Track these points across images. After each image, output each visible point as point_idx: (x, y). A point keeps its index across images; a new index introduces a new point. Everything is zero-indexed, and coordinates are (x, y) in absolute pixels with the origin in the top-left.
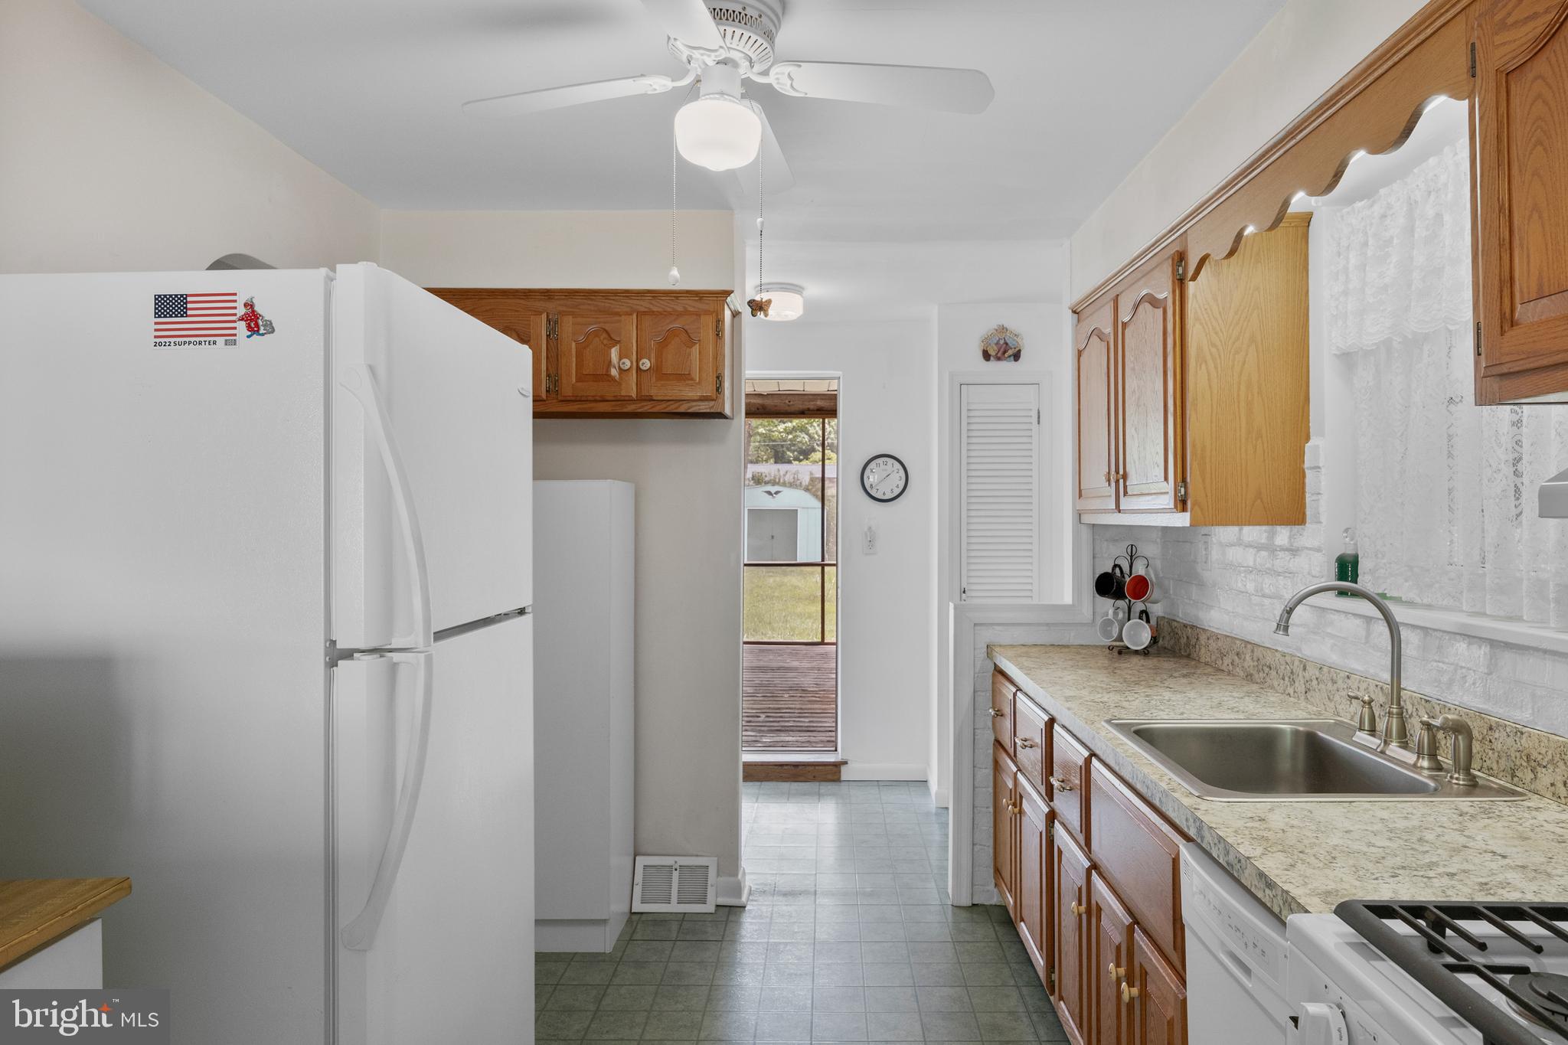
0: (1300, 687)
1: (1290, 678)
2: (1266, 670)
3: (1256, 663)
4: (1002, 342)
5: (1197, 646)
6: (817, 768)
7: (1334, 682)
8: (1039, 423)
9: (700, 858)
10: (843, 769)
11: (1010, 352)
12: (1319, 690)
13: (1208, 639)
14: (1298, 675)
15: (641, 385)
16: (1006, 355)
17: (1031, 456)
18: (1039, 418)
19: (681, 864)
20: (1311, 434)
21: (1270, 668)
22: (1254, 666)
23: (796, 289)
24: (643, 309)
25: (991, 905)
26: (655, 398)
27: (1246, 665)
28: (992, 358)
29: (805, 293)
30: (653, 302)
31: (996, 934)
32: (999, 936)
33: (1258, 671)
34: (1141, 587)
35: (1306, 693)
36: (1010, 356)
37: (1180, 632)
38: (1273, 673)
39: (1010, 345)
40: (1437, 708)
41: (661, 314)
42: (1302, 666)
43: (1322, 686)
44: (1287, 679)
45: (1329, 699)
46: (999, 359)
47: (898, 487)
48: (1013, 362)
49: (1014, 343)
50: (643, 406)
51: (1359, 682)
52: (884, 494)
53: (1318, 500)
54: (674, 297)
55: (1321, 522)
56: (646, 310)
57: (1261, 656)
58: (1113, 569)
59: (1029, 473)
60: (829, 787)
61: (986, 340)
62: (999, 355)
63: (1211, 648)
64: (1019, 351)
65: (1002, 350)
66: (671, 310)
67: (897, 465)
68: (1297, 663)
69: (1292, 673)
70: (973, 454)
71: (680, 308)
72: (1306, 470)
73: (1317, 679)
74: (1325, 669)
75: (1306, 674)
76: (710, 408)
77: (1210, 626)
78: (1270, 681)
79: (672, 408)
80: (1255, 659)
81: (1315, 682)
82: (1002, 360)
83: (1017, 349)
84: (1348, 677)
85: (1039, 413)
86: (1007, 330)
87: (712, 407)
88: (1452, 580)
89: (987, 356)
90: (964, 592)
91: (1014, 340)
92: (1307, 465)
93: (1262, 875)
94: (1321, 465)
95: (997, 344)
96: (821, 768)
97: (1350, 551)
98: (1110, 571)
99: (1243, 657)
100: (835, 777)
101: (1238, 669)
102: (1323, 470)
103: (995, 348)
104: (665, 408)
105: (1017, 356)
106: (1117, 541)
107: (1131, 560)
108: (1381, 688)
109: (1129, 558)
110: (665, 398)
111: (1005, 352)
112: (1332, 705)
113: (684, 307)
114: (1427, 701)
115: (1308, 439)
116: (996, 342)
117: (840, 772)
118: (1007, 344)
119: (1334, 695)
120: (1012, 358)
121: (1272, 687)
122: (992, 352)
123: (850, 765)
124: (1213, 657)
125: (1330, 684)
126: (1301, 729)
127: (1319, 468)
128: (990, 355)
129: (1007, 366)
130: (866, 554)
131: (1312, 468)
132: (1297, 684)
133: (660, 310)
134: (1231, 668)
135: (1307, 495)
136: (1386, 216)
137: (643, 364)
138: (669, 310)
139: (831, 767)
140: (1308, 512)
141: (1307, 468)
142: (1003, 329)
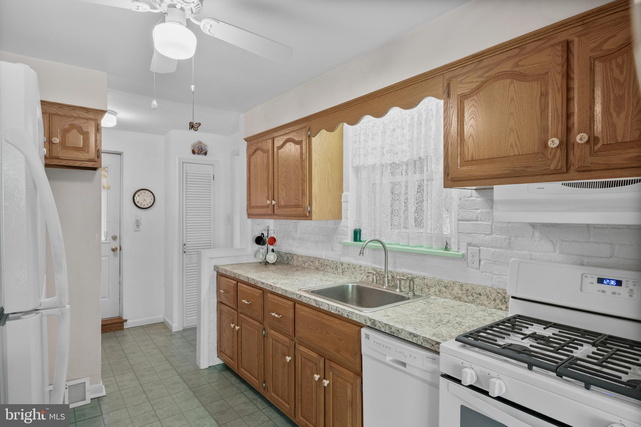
0: (340, 271)
1: (335, 268)
2: (325, 266)
3: (320, 264)
4: (200, 147)
5: (292, 260)
6: (112, 325)
7: (354, 268)
8: (214, 180)
9: (79, 380)
10: (125, 324)
11: (203, 152)
12: (348, 271)
13: (298, 257)
14: (339, 267)
15: (52, 150)
16: (202, 153)
17: (211, 192)
18: (214, 178)
19: (69, 385)
20: (343, 191)
21: (327, 266)
22: (319, 265)
23: (114, 113)
24: (53, 112)
25: (216, 365)
26: (61, 158)
27: (316, 265)
28: (196, 153)
29: (117, 116)
30: (59, 109)
31: (224, 376)
32: (225, 376)
33: (321, 267)
34: (273, 241)
35: (343, 272)
36: (203, 153)
37: (284, 256)
38: (328, 267)
39: (203, 149)
40: (395, 274)
41: (65, 116)
42: (341, 264)
43: (350, 270)
44: (334, 269)
45: (352, 274)
46: (199, 154)
47: (150, 202)
48: (204, 156)
49: (205, 148)
50: (53, 161)
51: (365, 268)
52: (144, 205)
53: (347, 212)
54: (73, 109)
55: (348, 219)
56: (55, 113)
57: (322, 262)
58: (261, 235)
59: (210, 199)
60: (119, 333)
61: (193, 146)
62: (199, 152)
63: (299, 260)
64: (207, 152)
65: (200, 150)
66: (70, 115)
67: (150, 194)
68: (338, 263)
69: (337, 266)
70: (188, 190)
71: (75, 115)
72: (342, 202)
73: (347, 268)
74: (351, 265)
75: (343, 267)
76: (93, 165)
77: (298, 253)
78: (327, 270)
79: (71, 163)
80: (320, 263)
81: (346, 269)
82: (200, 155)
83: (206, 151)
84: (360, 267)
85: (214, 176)
86: (202, 143)
87: (95, 165)
88: (395, 236)
89: (194, 152)
90: (185, 245)
91: (205, 147)
92: (342, 201)
93: (411, 334)
94: (349, 201)
95: (198, 148)
96: (114, 325)
97: (358, 228)
98: (260, 236)
99: (314, 262)
100: (121, 328)
101: (312, 267)
102: (349, 203)
103: (198, 149)
104: (67, 163)
105: (206, 154)
106: (259, 224)
107: (268, 231)
108: (374, 269)
109: (267, 231)
110: (68, 158)
111: (201, 152)
112: (354, 275)
113: (78, 114)
114: (391, 272)
115: (343, 192)
116: (197, 147)
117: (123, 325)
118: (202, 148)
119: (354, 272)
120: (204, 154)
121: (328, 272)
122: (196, 151)
123: (128, 321)
124: (300, 263)
125: (353, 269)
126: (355, 284)
127: (348, 202)
128: (195, 152)
129: (201, 157)
130: (135, 231)
131: (344, 202)
132: (338, 270)
133: (63, 114)
134: (309, 266)
135: (342, 210)
136: (374, 126)
137: (55, 140)
138: (69, 114)
139: (119, 324)
140: (343, 216)
141: (343, 202)
142: (200, 143)
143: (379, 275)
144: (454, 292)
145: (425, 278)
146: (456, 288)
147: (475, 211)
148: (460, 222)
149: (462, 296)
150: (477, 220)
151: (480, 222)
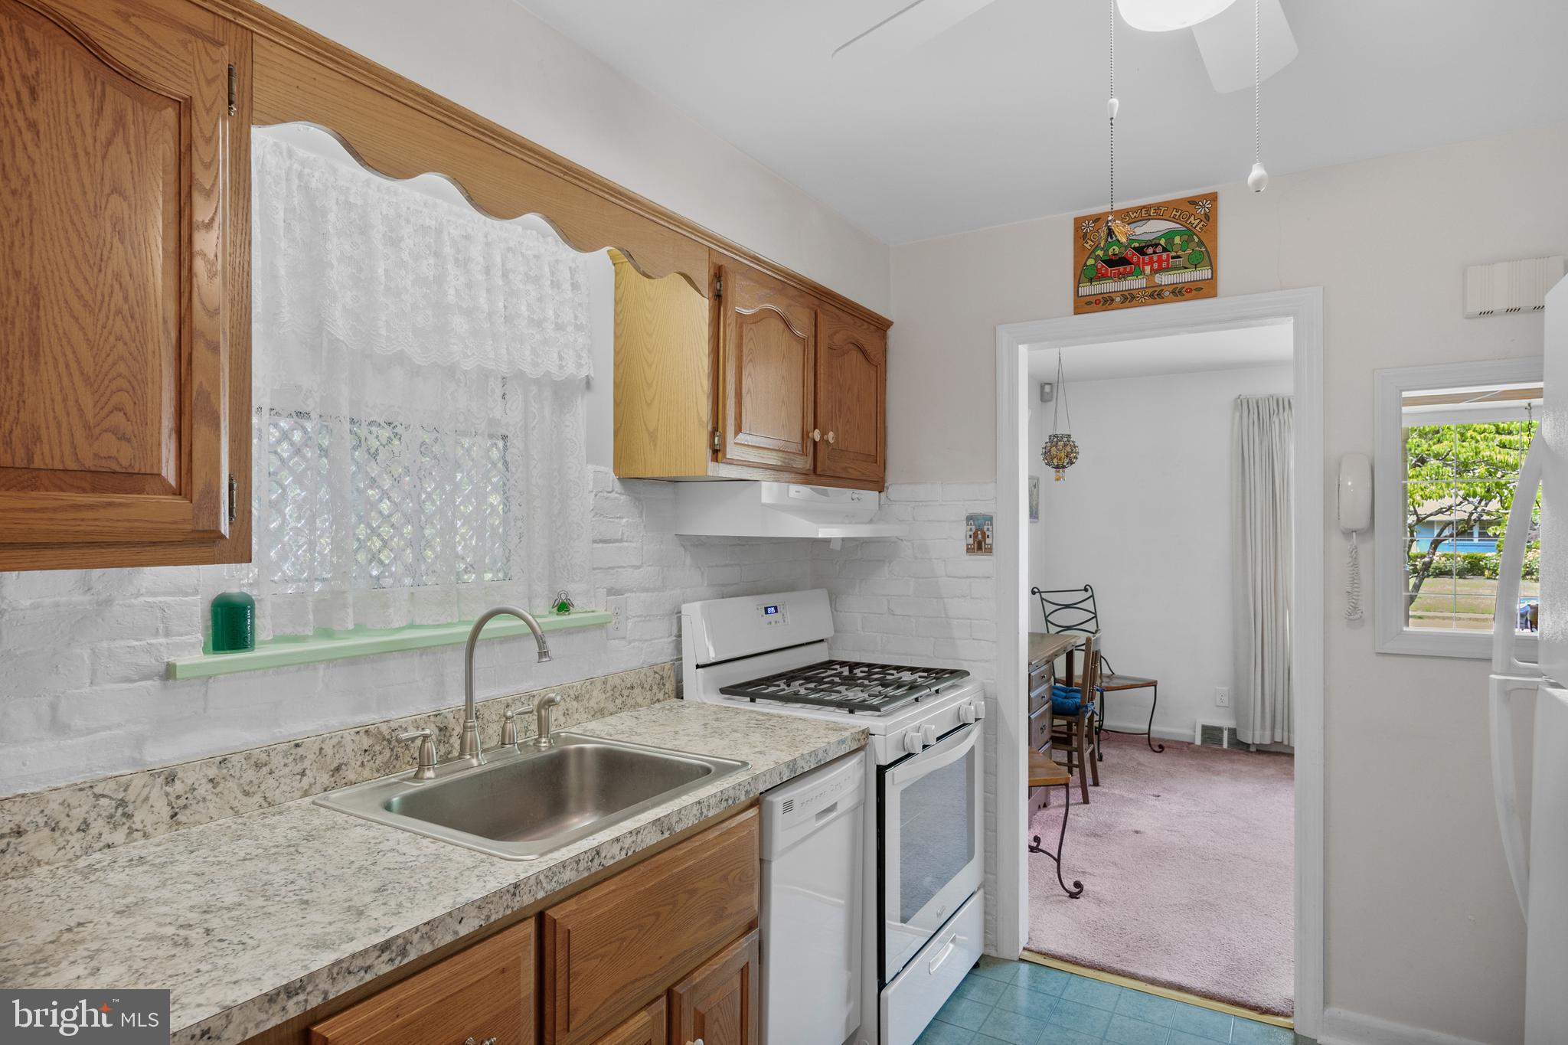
143: (389, 742)
144: (592, 703)
145: (534, 696)
146: (595, 693)
147: (617, 520)
148: (595, 545)
149: (606, 705)
150: (621, 541)
151: (626, 544)
